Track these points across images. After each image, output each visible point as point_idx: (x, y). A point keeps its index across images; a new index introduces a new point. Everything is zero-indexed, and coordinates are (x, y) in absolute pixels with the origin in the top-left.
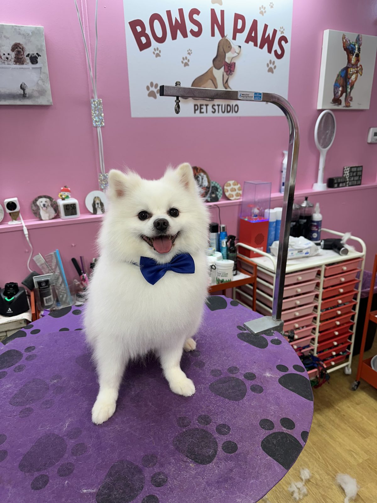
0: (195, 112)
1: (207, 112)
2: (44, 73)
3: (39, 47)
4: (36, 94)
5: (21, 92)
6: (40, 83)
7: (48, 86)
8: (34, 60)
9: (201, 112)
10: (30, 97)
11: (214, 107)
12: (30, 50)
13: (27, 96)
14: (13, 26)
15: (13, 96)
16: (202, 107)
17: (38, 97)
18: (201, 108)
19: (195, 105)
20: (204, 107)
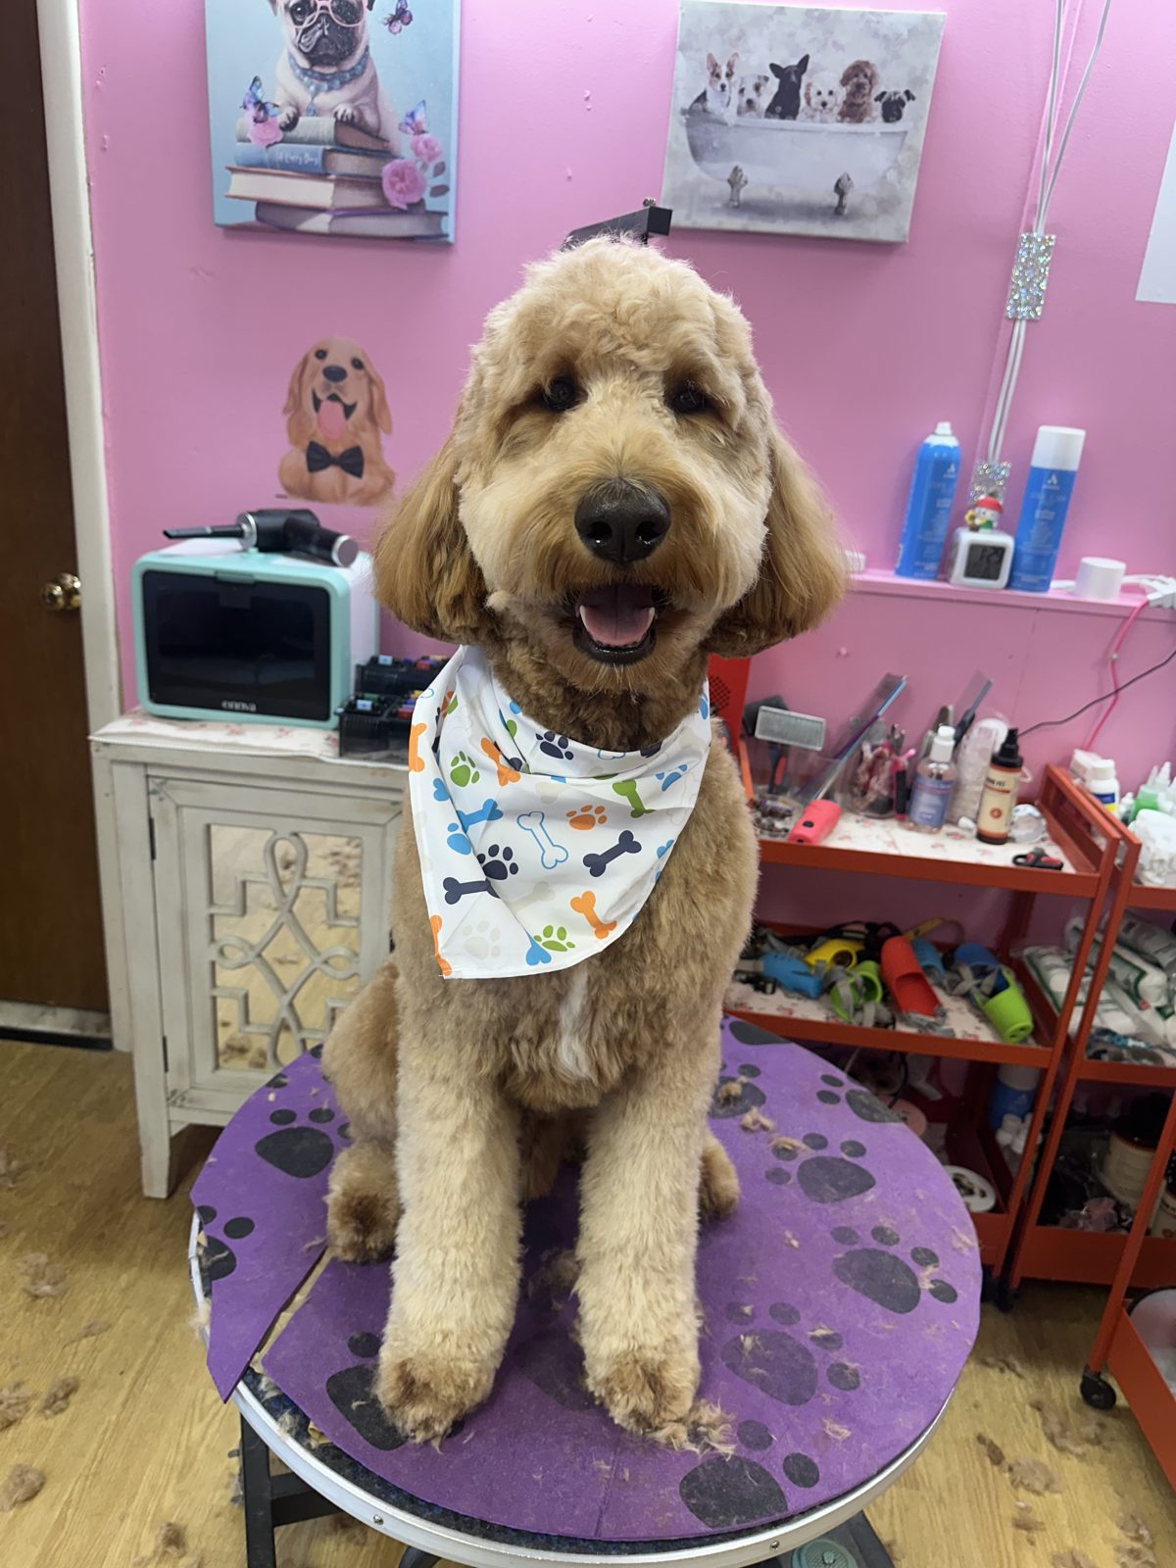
2: (910, 148)
3: (918, 73)
4: (871, 208)
5: (834, 199)
6: (892, 176)
7: (910, 186)
8: (893, 110)
10: (855, 215)
12: (889, 82)
13: (846, 211)
14: (863, 14)
15: (809, 211)
17: (873, 218)
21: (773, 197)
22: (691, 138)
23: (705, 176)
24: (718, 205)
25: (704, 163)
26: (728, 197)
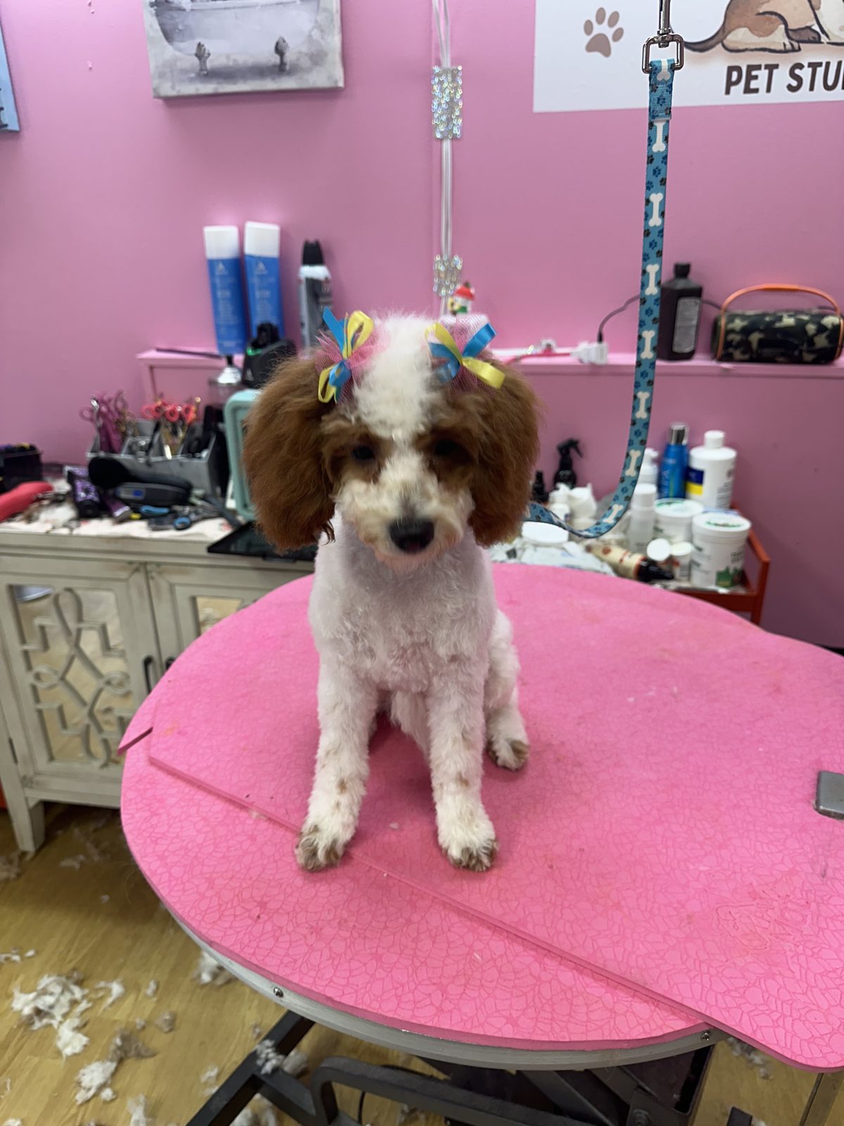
0: (728, 92)
1: (769, 90)
2: (325, 10)
4: (305, 62)
5: (276, 59)
6: (316, 34)
7: (335, 41)
9: (748, 90)
10: (293, 71)
11: (797, 72)
13: (288, 67)
15: (260, 71)
16: (754, 73)
17: (309, 70)
18: (750, 78)
19: (731, 70)
20: (763, 74)
21: (231, 63)
22: (161, 25)
23: (178, 54)
24: (193, 75)
25: (177, 44)
26: (198, 68)
